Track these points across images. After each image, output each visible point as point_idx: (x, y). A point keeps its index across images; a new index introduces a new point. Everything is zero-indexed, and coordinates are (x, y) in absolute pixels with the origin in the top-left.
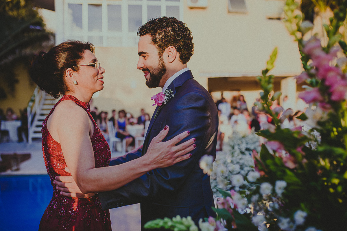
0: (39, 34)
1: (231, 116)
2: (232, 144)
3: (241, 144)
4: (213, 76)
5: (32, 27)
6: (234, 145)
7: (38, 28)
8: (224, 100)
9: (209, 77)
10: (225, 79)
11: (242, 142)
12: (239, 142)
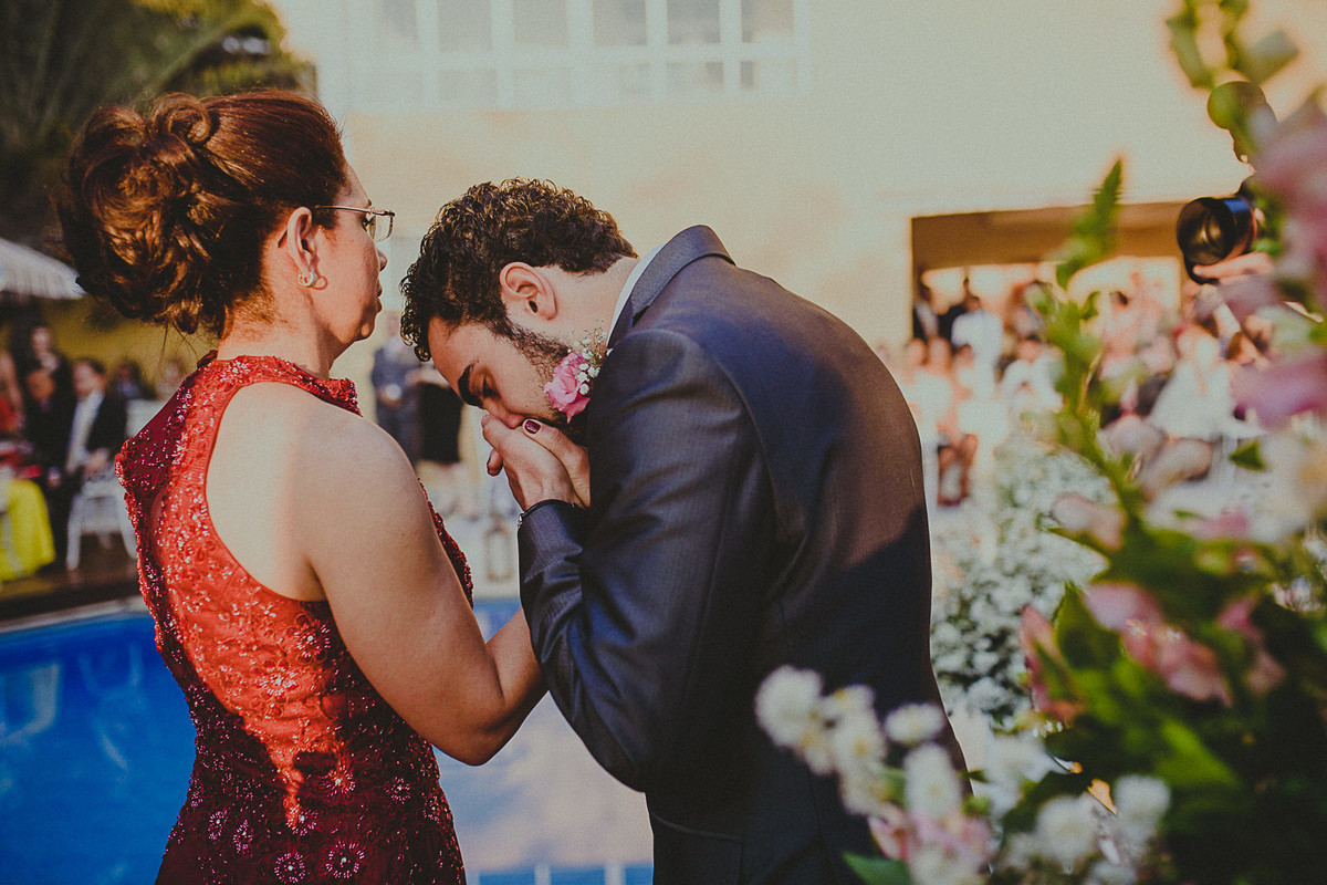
0: (259, 71)
1: (1005, 362)
2: (1006, 480)
3: (1041, 479)
4: (932, 208)
5: (232, 45)
6: (1012, 486)
7: (253, 46)
8: (973, 305)
9: (916, 216)
10: (980, 220)
11: (1045, 472)
12: (1035, 473)
